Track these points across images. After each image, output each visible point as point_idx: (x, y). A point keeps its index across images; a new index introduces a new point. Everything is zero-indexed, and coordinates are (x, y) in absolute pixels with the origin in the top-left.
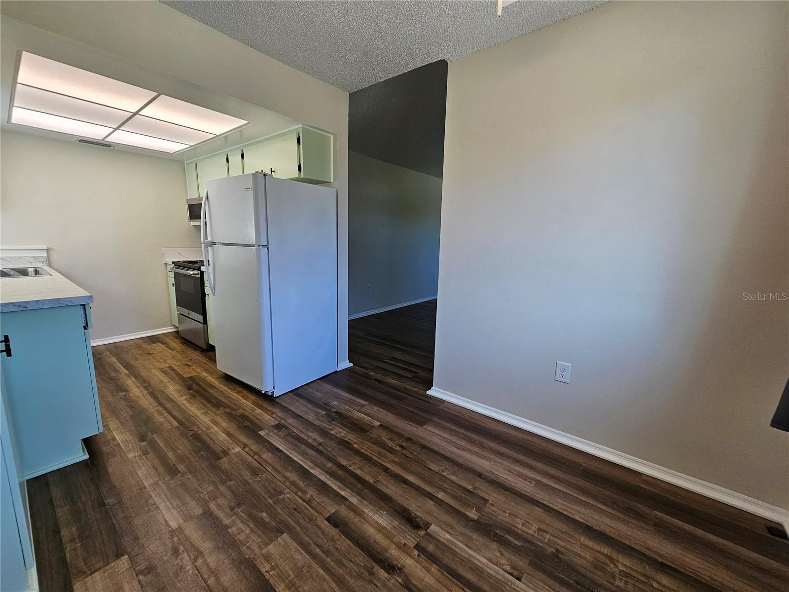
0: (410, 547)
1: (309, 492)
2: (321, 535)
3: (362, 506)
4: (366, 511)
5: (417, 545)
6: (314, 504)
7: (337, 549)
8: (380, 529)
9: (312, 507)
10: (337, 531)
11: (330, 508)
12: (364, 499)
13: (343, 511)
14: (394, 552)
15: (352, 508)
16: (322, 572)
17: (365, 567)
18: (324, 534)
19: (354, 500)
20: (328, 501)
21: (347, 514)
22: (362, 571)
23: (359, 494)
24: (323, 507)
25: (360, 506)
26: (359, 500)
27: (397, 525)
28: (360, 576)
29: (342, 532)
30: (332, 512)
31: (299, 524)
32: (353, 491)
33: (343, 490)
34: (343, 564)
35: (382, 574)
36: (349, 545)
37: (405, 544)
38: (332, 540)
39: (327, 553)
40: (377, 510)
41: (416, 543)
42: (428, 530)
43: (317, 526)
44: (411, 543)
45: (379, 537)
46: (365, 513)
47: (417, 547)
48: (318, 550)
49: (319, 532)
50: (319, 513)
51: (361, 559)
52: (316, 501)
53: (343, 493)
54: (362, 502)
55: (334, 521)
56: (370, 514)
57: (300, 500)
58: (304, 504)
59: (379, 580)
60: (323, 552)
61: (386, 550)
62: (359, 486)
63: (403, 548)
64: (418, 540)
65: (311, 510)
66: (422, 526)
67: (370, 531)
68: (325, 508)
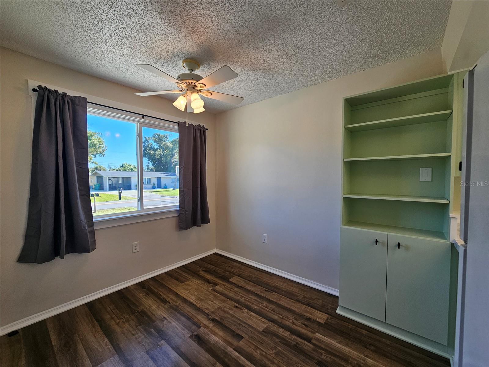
0: (203, 327)
1: (259, 355)
2: (244, 331)
3: (225, 345)
4: (222, 343)
5: (199, 328)
6: (253, 347)
7: (236, 326)
8: (215, 334)
9: (254, 344)
10: (237, 332)
11: (243, 344)
12: (224, 350)
13: (235, 343)
14: (211, 325)
15: (230, 344)
16: (241, 319)
17: (224, 320)
18: (243, 331)
19: (230, 349)
20: (245, 349)
21: (233, 341)
22: (225, 319)
23: (227, 353)
24: (247, 345)
25: (226, 346)
26: (226, 349)
27: (206, 336)
28: (226, 318)
29: (234, 332)
30: (241, 342)
31: (256, 335)
32: (231, 356)
33: (236, 356)
34: (233, 321)
35: (217, 318)
36: (230, 327)
37: (205, 328)
38: (238, 329)
39: (239, 324)
40: (216, 343)
41: (200, 329)
42: (191, 334)
43: (247, 335)
44: (202, 329)
45: (217, 330)
46: (223, 342)
47: (200, 327)
48: (244, 325)
49: (245, 332)
50: (248, 340)
51: (225, 323)
52: (252, 349)
53: (237, 354)
54: (225, 348)
55: (240, 337)
56: (220, 341)
57: (262, 349)
58: (258, 346)
59: (218, 317)
60: (242, 325)
61: (214, 326)
62: (226, 360)
63: (206, 327)
64: (198, 330)
65: (253, 342)
66: (194, 336)
67: (221, 333)
68: (246, 344)
